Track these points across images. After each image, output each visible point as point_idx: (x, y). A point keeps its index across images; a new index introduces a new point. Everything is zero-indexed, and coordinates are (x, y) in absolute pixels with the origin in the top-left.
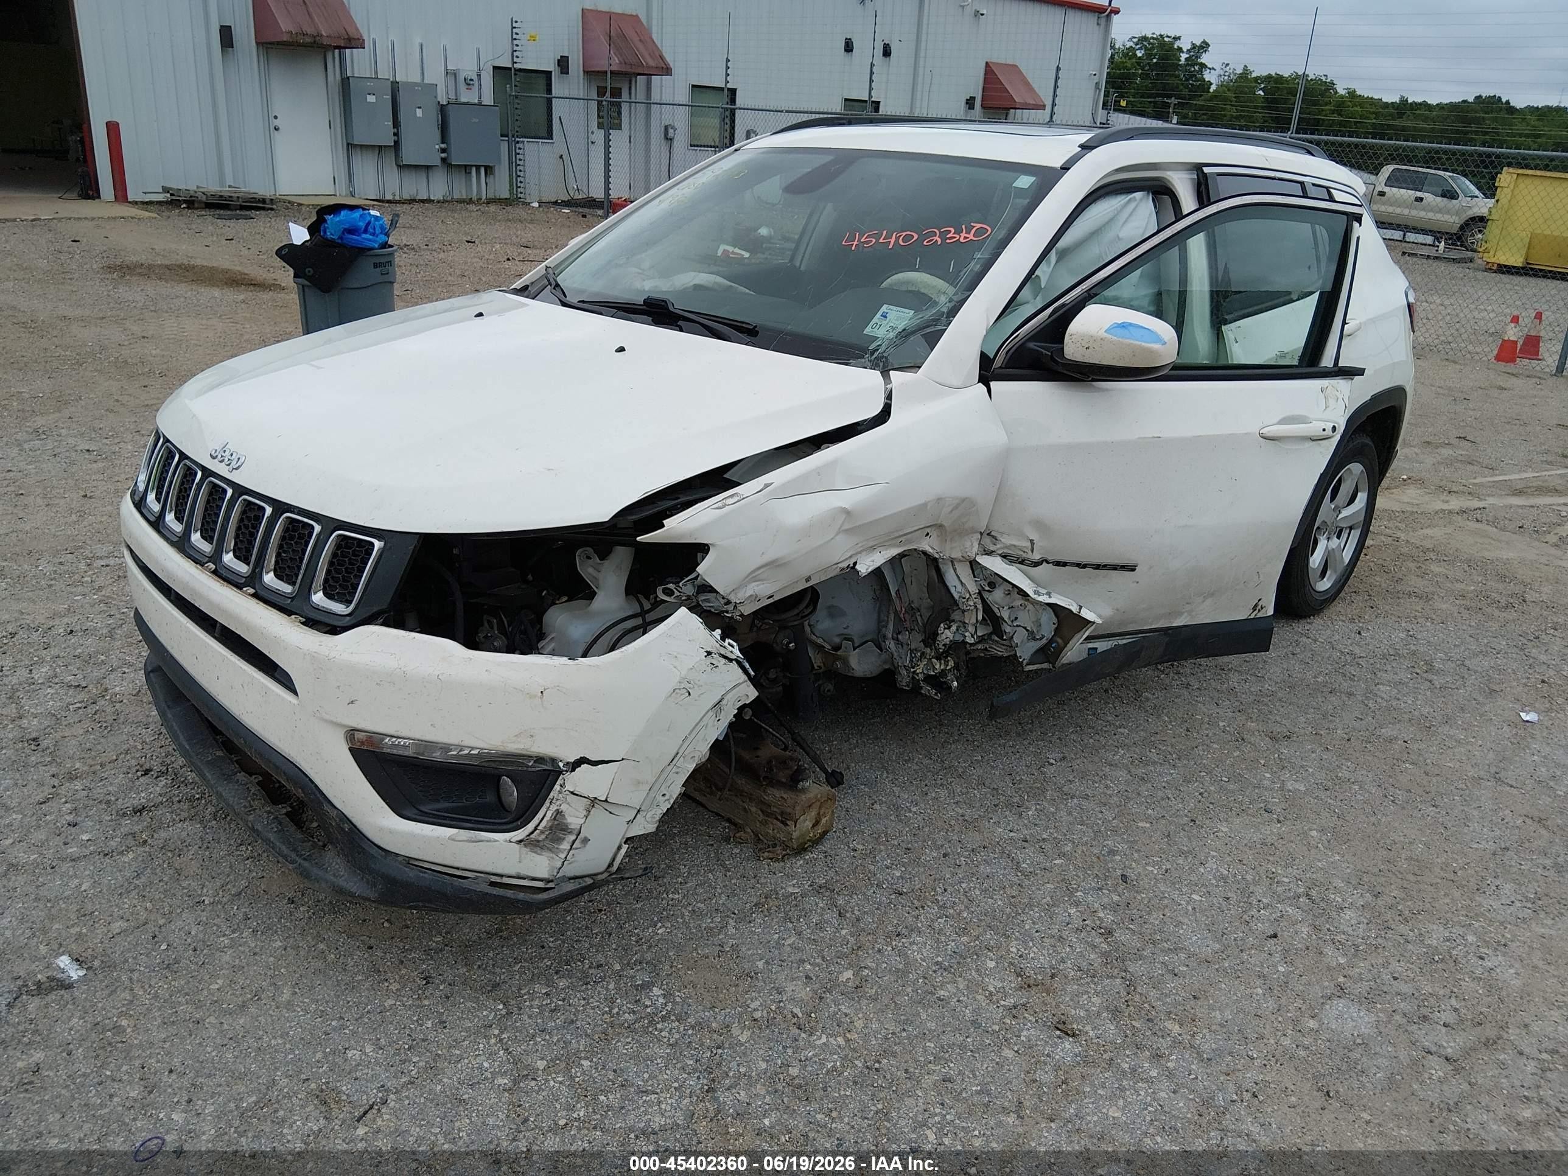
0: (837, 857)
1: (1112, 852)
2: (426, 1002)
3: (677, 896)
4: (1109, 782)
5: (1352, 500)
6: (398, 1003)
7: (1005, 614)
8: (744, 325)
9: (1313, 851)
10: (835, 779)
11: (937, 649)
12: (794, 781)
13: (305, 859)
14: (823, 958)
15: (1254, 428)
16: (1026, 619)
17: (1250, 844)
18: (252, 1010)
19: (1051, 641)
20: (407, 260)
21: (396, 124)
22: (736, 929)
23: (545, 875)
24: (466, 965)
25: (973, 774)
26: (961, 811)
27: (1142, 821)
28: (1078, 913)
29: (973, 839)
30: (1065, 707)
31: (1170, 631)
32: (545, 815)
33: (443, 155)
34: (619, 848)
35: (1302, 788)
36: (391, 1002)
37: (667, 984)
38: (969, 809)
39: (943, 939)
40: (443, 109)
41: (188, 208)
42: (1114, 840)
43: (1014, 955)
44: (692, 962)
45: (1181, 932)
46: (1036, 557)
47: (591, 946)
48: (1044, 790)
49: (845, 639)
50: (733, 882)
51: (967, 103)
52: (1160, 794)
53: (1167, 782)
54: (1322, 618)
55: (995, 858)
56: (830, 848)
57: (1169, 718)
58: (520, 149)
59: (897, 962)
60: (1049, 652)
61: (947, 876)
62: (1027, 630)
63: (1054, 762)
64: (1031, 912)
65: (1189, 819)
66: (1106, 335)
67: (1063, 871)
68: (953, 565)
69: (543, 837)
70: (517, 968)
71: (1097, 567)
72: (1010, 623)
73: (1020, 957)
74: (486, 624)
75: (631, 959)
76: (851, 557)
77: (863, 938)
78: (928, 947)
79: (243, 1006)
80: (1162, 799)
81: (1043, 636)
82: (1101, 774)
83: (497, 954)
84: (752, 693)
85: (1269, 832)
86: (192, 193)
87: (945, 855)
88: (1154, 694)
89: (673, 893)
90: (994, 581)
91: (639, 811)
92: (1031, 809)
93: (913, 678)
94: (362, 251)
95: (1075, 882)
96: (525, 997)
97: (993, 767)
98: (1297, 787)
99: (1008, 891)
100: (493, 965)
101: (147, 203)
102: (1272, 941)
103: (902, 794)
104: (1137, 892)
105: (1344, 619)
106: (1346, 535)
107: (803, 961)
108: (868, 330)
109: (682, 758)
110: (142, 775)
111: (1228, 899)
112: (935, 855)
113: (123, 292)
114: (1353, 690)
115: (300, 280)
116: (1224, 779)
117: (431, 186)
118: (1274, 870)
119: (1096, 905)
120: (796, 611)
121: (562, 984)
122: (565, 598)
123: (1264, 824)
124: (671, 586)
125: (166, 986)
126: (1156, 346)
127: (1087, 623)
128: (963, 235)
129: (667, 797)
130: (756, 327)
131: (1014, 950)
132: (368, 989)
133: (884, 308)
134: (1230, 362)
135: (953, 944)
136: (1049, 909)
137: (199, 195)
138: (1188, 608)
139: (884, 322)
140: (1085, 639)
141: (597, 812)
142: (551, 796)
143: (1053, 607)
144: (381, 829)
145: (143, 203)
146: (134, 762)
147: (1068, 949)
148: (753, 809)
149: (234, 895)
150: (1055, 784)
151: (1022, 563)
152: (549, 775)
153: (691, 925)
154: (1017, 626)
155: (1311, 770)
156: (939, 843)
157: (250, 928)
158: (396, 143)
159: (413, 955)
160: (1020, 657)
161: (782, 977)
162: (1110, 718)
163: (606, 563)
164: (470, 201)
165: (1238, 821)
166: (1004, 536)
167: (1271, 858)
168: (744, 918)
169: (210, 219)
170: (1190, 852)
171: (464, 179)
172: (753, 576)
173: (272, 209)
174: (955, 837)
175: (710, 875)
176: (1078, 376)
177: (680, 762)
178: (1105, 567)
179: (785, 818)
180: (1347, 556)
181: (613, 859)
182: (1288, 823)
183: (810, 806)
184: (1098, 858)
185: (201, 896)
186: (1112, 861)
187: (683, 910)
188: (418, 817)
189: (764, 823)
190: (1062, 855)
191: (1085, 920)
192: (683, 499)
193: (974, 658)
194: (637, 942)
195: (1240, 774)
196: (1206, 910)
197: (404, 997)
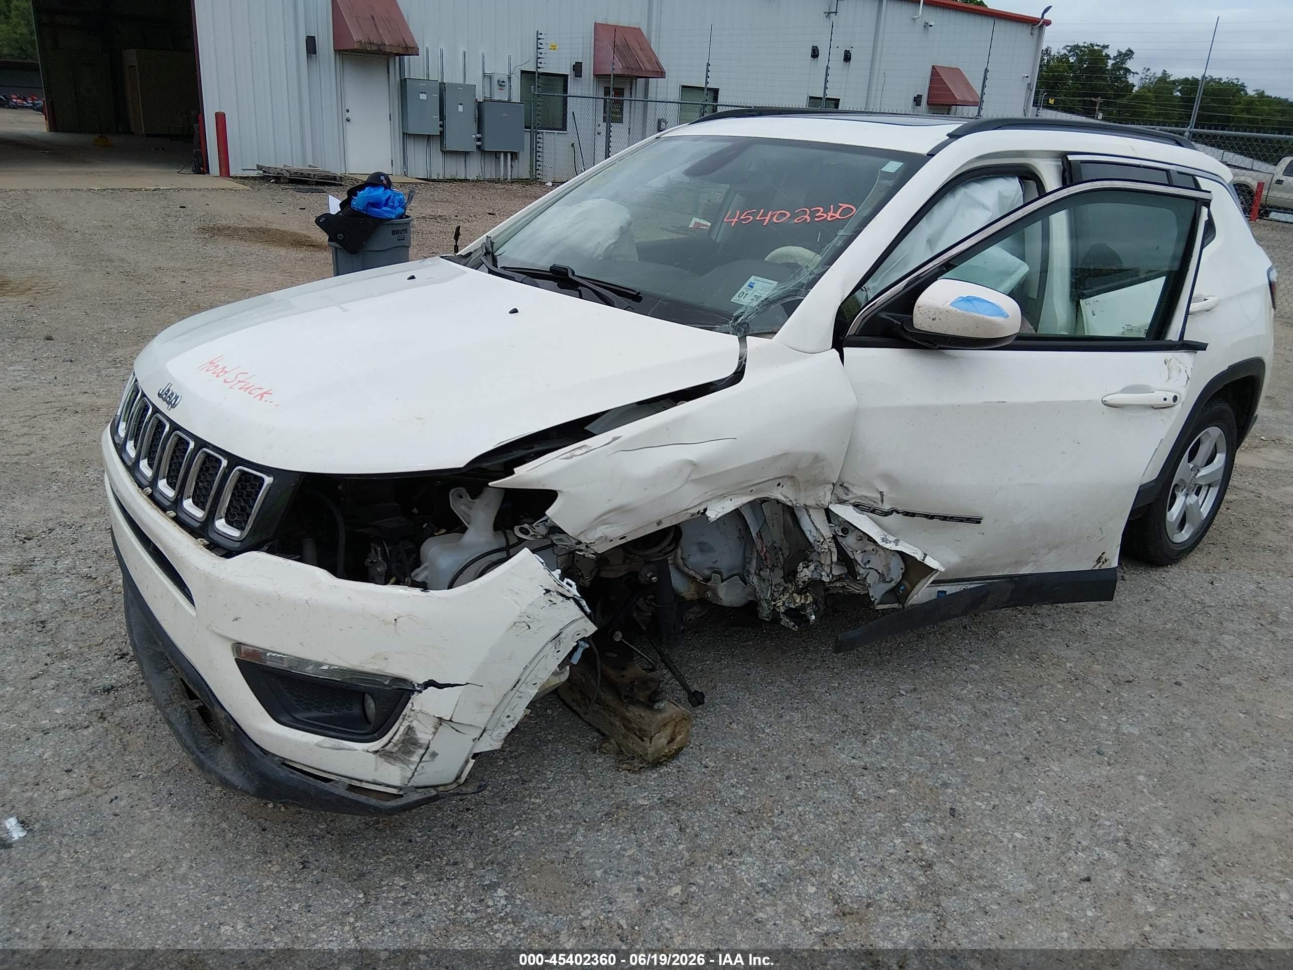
0: (689, 773)
1: (945, 785)
2: (299, 886)
3: (538, 801)
4: (953, 716)
5: (1210, 461)
6: (275, 884)
7: (858, 557)
8: (629, 292)
9: (1138, 796)
10: (696, 699)
11: (797, 586)
12: (650, 703)
13: (202, 752)
14: (657, 872)
15: (1096, 396)
16: (877, 562)
17: (1078, 786)
18: (153, 880)
19: (899, 584)
20: (438, 228)
21: (442, 117)
22: (584, 837)
23: (398, 784)
24: (341, 853)
25: (828, 700)
26: (810, 735)
27: (978, 755)
28: (903, 844)
29: (817, 763)
30: (925, 641)
31: (1016, 579)
32: (398, 730)
33: (479, 143)
34: (467, 762)
35: (1136, 732)
36: (269, 883)
37: (512, 886)
38: (818, 733)
39: (771, 860)
40: (479, 105)
41: (276, 183)
42: (949, 773)
43: (834, 882)
44: (539, 865)
45: (998, 869)
46: (886, 507)
47: (453, 843)
48: (891, 720)
49: (715, 572)
50: (591, 790)
51: (914, 100)
52: (1000, 730)
53: (1008, 719)
54: (1179, 567)
55: (833, 784)
56: (685, 763)
57: (1020, 656)
58: (540, 138)
59: (724, 880)
60: (898, 593)
61: (787, 798)
62: (879, 573)
63: (904, 693)
64: (859, 840)
65: (1024, 757)
66: (951, 308)
67: (896, 801)
68: (807, 511)
69: (396, 749)
70: (383, 860)
71: (945, 518)
72: (863, 566)
73: (840, 884)
74: (373, 551)
75: (485, 859)
76: (700, 504)
77: (698, 855)
78: (756, 868)
79: (146, 876)
80: (1001, 735)
81: (892, 580)
82: (947, 707)
83: (370, 845)
84: (591, 628)
85: (1097, 774)
86: (279, 171)
87: (787, 778)
88: (1009, 633)
89: (536, 797)
90: (847, 528)
91: (484, 731)
92: (875, 737)
93: (774, 610)
94: (381, 222)
95: (905, 812)
96: (384, 888)
97: (847, 695)
98: (1132, 731)
99: (840, 817)
100: (364, 855)
101: (245, 178)
102: (1085, 885)
103: (759, 716)
104: (963, 827)
105: (1199, 569)
106: (1205, 492)
107: (638, 873)
108: (735, 299)
109: (524, 685)
110: (118, 659)
111: (1049, 839)
112: (779, 776)
113: (210, 249)
114: (1198, 638)
115: (333, 243)
116: (1063, 719)
117: (468, 168)
118: (1097, 813)
119: (922, 837)
120: (659, 549)
121: (419, 878)
122: (443, 531)
123: (1094, 766)
124: (526, 526)
125: (87, 852)
126: (998, 319)
127: (931, 570)
128: (831, 214)
129: (511, 719)
130: (639, 293)
131: (836, 877)
132: (253, 869)
133: (752, 279)
134: (1086, 334)
135: (780, 866)
136: (876, 839)
137: (284, 172)
138: (1033, 558)
139: (750, 292)
140: (932, 583)
141: (444, 729)
142: (403, 713)
143: (901, 554)
144: (260, 732)
145: (241, 178)
146: (115, 647)
147: (887, 880)
148: (618, 723)
149: (164, 772)
150: (903, 714)
151: (873, 511)
152: (403, 693)
153: (545, 830)
154: (870, 568)
155: (1147, 715)
156: (785, 765)
157: (170, 803)
158: (442, 133)
159: (298, 840)
160: (873, 597)
161: (616, 887)
162: (964, 654)
163: (477, 501)
164: (498, 181)
165: (1070, 761)
166: (855, 487)
167: (1096, 801)
168: (593, 826)
169: (291, 192)
170: (1019, 789)
171: (494, 164)
172: (602, 519)
173: (341, 185)
174: (801, 761)
175: (572, 782)
176: (925, 344)
177: (522, 687)
178: (952, 519)
179: (642, 734)
180: (1205, 510)
181: (462, 772)
182: (1118, 766)
183: (665, 725)
184: (931, 789)
185: (137, 770)
186: (944, 793)
187: (541, 815)
188: (291, 723)
189: (625, 737)
190: (897, 785)
191: (908, 852)
192: (537, 448)
193: (833, 594)
194: (494, 842)
195: (1079, 715)
196: (1026, 848)
197: (281, 879)
